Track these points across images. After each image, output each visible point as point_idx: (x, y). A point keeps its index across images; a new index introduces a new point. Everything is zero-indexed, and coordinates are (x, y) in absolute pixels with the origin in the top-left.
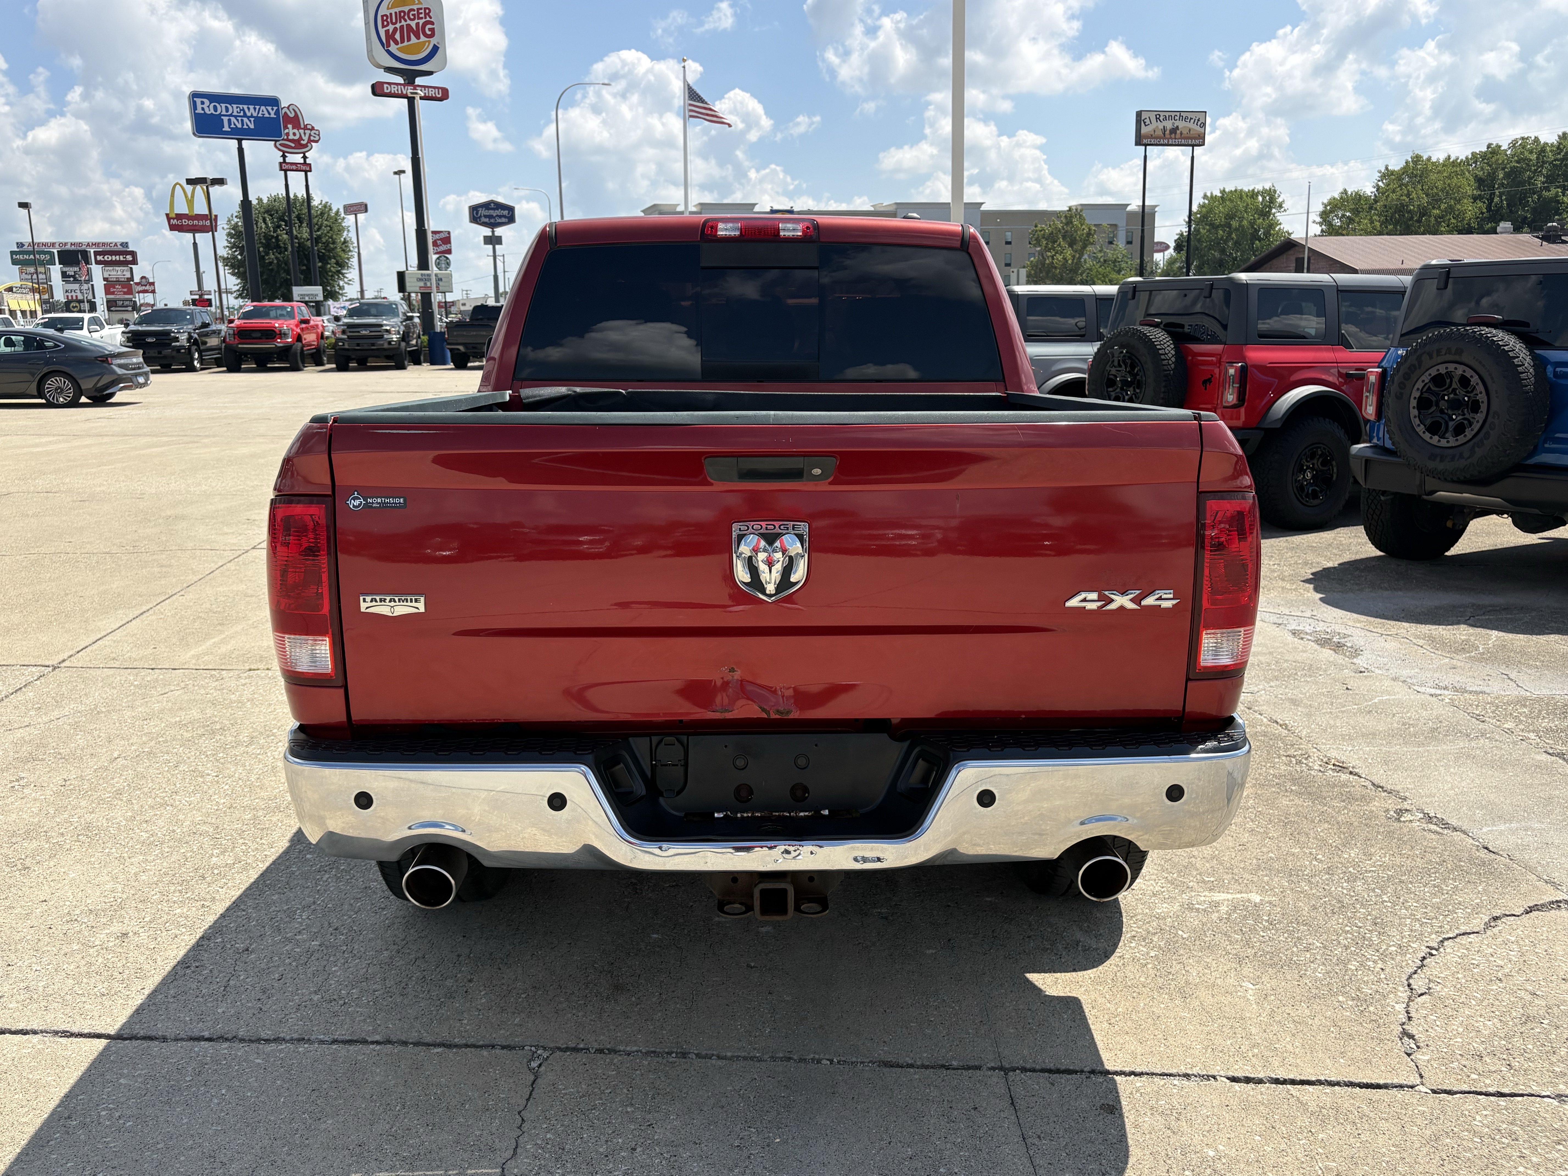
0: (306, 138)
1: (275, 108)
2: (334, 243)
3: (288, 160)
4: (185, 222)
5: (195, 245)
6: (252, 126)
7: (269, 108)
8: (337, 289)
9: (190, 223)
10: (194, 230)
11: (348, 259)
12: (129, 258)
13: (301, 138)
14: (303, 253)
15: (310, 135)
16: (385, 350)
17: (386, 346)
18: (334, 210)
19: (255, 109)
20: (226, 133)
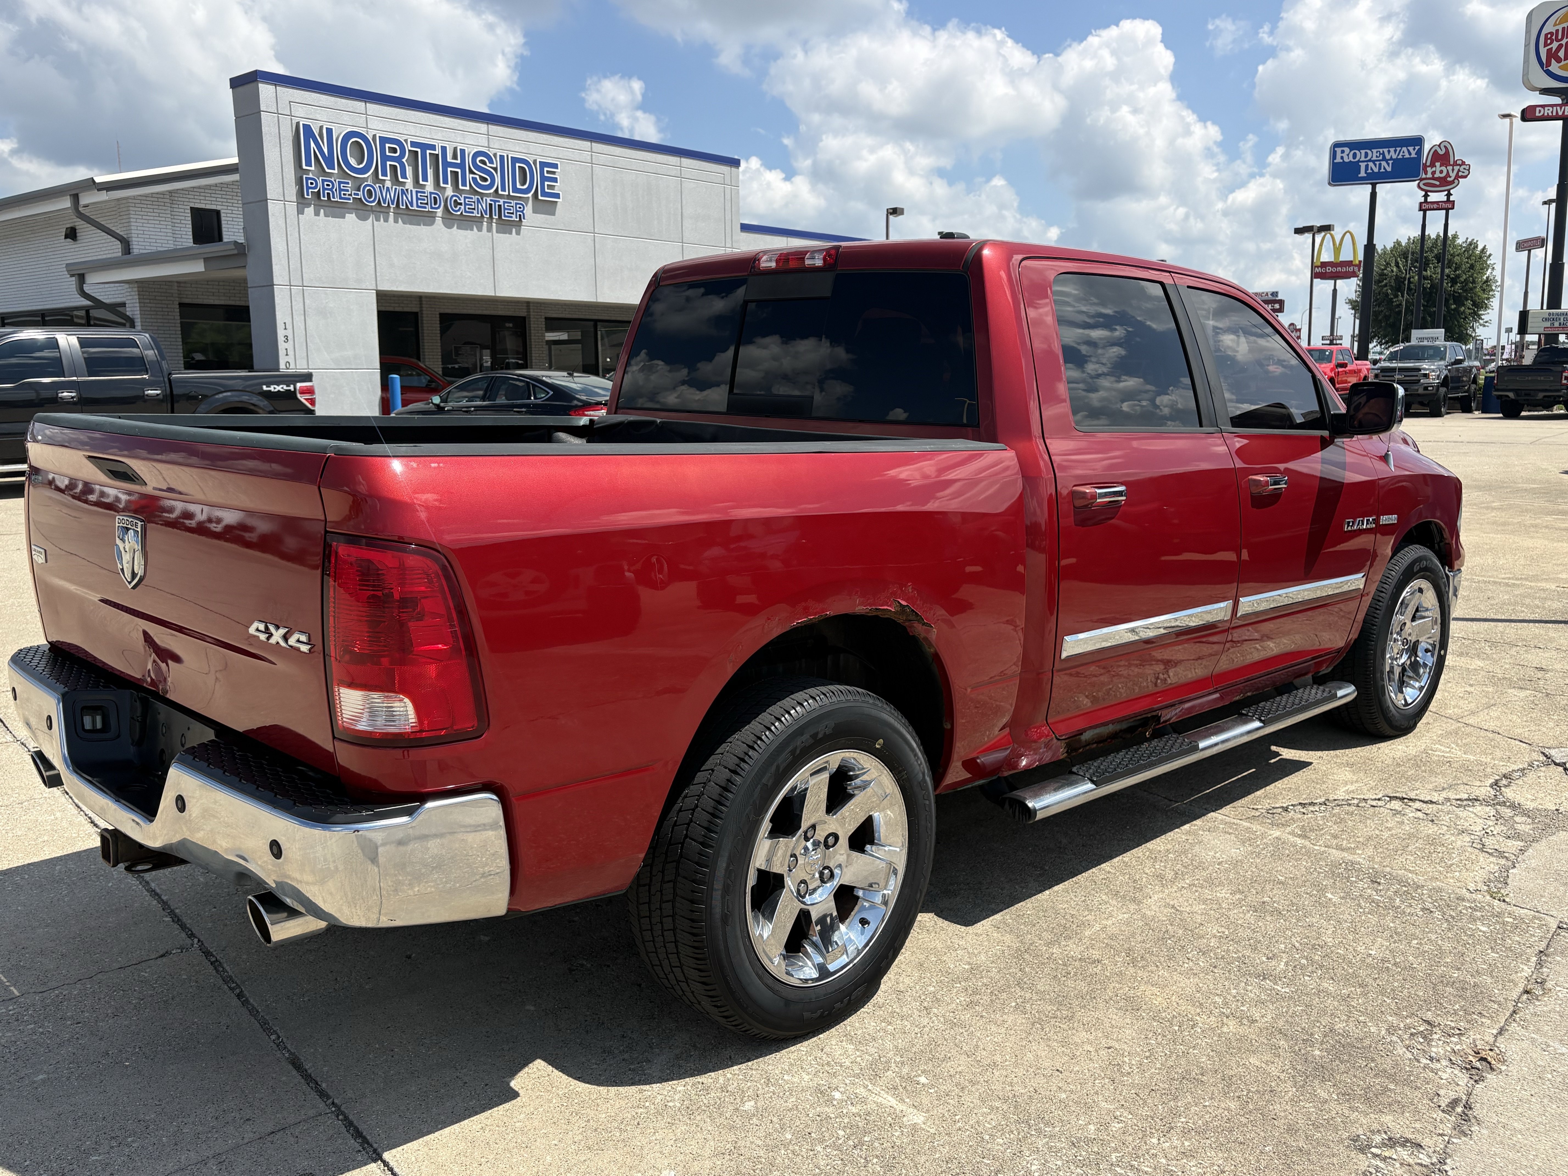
0: (1453, 175)
1: (1417, 148)
2: (1474, 282)
3: (1429, 199)
4: (1329, 269)
5: (1335, 291)
6: (1389, 169)
7: (1411, 149)
8: (1469, 332)
9: (1334, 270)
10: (1335, 276)
11: (1488, 299)
12: (1277, 306)
13: (1448, 175)
14: (1431, 294)
15: (1459, 171)
16: (1419, 395)
17: (1421, 391)
18: (1480, 248)
19: (1395, 151)
20: (1363, 179)
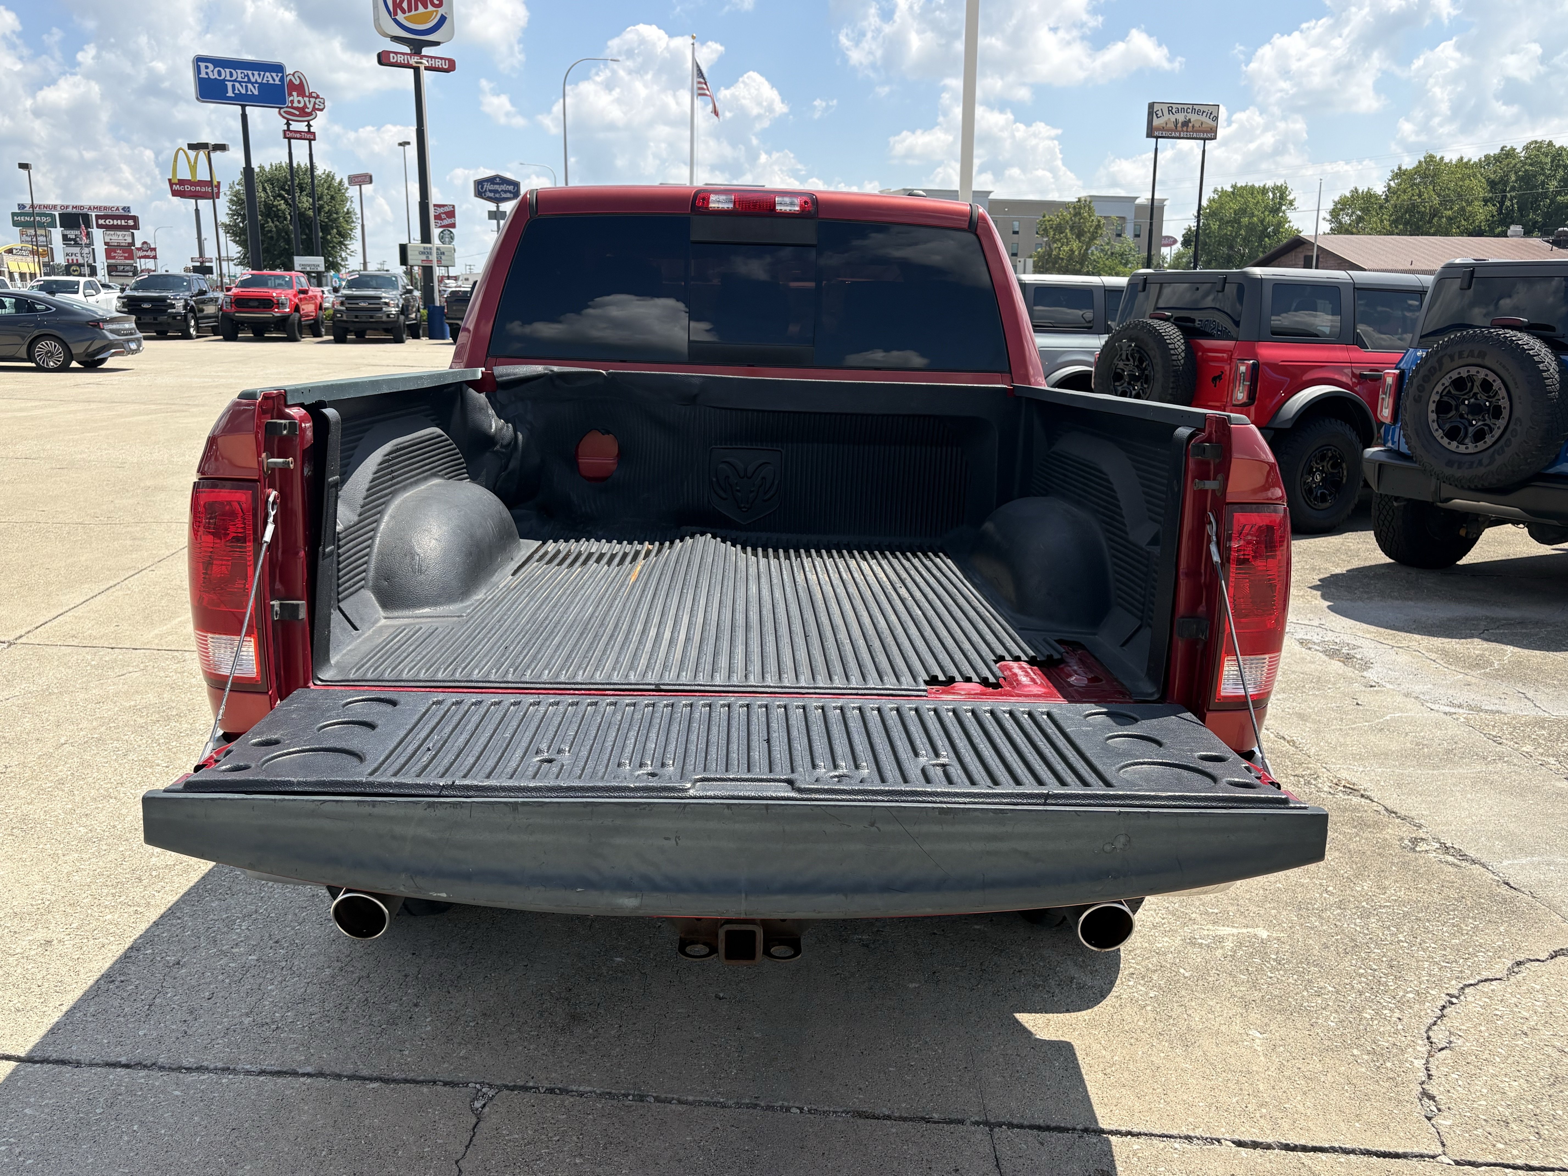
0: (310, 106)
1: (280, 75)
2: (337, 213)
3: (292, 128)
4: (188, 188)
5: (197, 211)
6: (256, 93)
7: (274, 75)
8: (339, 260)
9: (193, 189)
10: (196, 196)
11: (351, 230)
12: (131, 222)
13: (305, 106)
14: (303, 222)
15: (315, 103)
16: (383, 322)
17: (385, 319)
18: (338, 180)
19: (259, 75)
20: (230, 98)
